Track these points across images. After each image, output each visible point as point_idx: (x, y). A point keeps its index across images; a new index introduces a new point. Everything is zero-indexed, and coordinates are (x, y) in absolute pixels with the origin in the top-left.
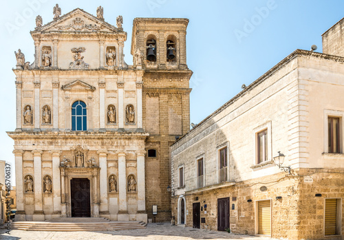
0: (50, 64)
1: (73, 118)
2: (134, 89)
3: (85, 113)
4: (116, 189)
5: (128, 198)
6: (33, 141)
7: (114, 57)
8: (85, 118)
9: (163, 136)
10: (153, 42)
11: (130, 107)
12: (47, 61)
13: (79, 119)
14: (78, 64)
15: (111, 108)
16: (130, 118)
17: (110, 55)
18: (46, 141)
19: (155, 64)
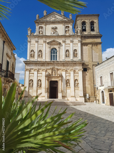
0: (42, 33)
1: (51, 56)
2: (77, 43)
3: (56, 53)
4: (69, 86)
5: (75, 90)
6: (34, 64)
7: (69, 30)
8: (56, 55)
9: (90, 62)
10: (84, 24)
11: (75, 50)
12: (41, 32)
13: (54, 56)
14: (54, 33)
15: (67, 51)
16: (75, 55)
17: (67, 29)
18: (40, 65)
19: (86, 32)
